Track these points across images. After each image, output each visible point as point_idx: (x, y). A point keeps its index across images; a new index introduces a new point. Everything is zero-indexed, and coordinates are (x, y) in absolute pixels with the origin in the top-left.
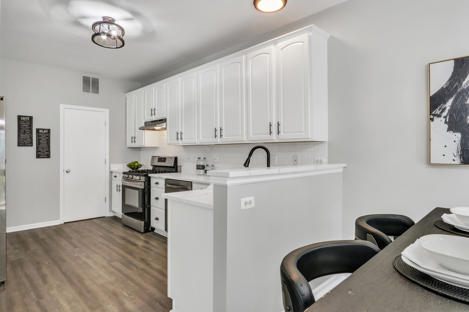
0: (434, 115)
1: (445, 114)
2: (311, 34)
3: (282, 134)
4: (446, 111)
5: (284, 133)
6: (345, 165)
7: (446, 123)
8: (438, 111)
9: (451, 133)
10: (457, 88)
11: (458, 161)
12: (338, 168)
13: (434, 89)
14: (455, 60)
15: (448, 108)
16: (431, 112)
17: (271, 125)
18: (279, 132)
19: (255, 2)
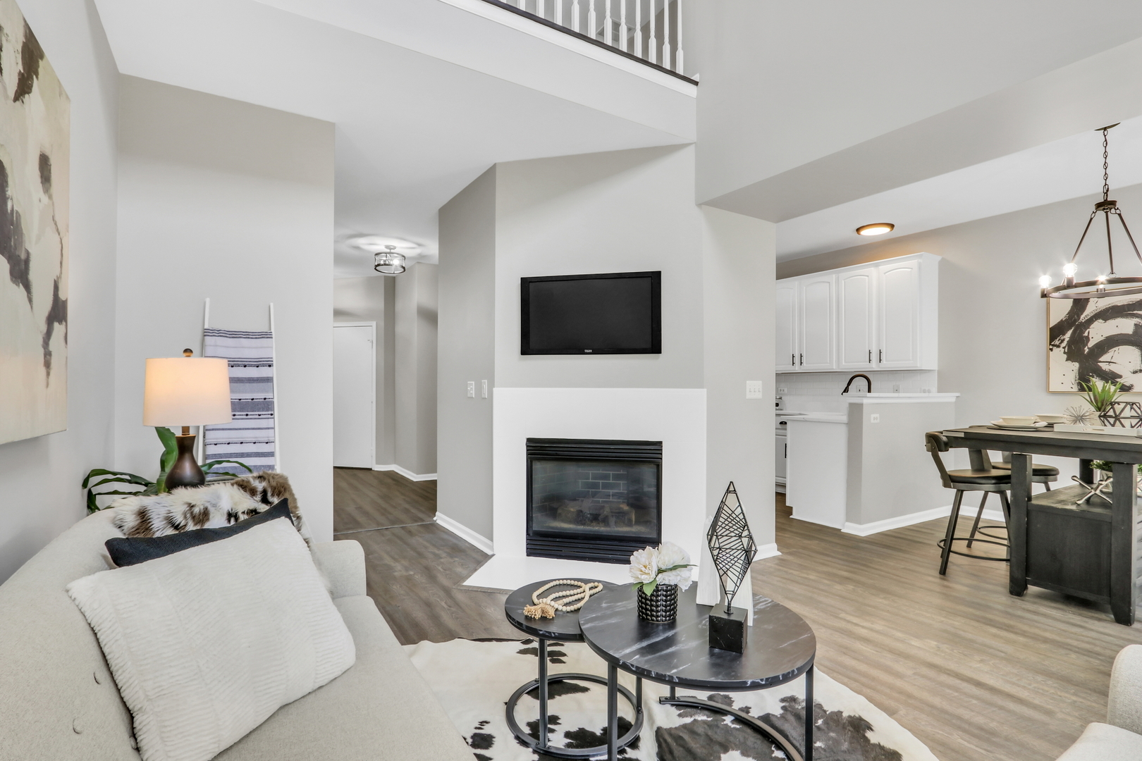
0: (1053, 345)
1: (1064, 344)
2: (920, 260)
3: (885, 362)
4: (1066, 342)
5: (886, 361)
6: (958, 394)
7: (1065, 353)
8: (1057, 342)
9: (1070, 362)
10: (1075, 321)
11: (1076, 388)
12: (950, 397)
13: (1054, 322)
15: (1067, 339)
16: (1050, 343)
17: (870, 353)
18: (880, 360)
19: (858, 230)
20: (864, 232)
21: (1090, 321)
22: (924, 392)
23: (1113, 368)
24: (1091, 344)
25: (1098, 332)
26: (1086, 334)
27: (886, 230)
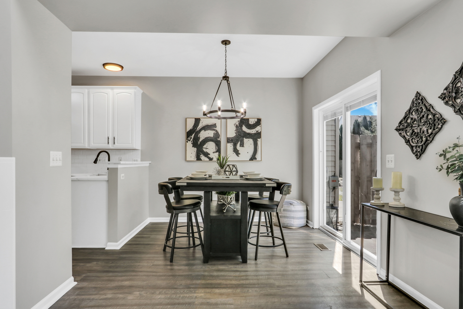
1: (191, 140)
2: (135, 91)
4: (192, 139)
6: (150, 162)
7: (192, 143)
8: (189, 139)
9: (193, 148)
10: (195, 130)
11: (195, 160)
12: (146, 164)
13: (188, 130)
14: (195, 119)
15: (193, 138)
16: (187, 139)
17: (108, 138)
18: (114, 143)
19: (104, 65)
20: (107, 67)
21: (201, 130)
22: (135, 161)
23: (207, 151)
24: (200, 140)
25: (203, 135)
26: (199, 136)
27: (119, 69)
